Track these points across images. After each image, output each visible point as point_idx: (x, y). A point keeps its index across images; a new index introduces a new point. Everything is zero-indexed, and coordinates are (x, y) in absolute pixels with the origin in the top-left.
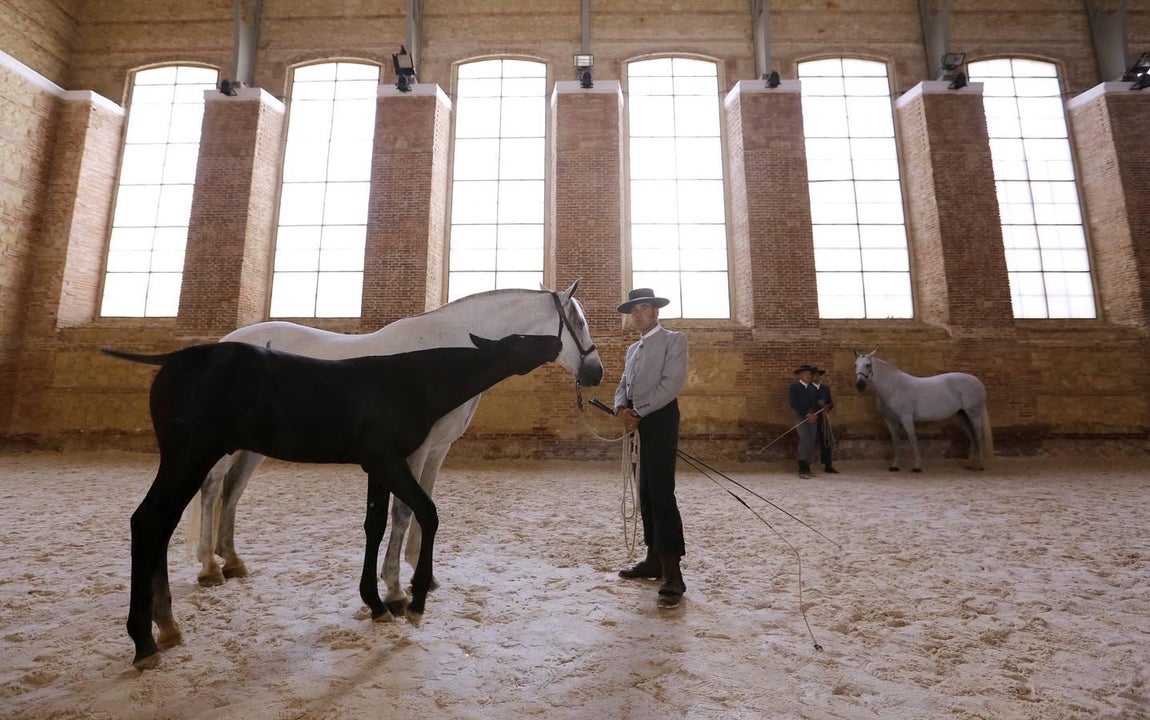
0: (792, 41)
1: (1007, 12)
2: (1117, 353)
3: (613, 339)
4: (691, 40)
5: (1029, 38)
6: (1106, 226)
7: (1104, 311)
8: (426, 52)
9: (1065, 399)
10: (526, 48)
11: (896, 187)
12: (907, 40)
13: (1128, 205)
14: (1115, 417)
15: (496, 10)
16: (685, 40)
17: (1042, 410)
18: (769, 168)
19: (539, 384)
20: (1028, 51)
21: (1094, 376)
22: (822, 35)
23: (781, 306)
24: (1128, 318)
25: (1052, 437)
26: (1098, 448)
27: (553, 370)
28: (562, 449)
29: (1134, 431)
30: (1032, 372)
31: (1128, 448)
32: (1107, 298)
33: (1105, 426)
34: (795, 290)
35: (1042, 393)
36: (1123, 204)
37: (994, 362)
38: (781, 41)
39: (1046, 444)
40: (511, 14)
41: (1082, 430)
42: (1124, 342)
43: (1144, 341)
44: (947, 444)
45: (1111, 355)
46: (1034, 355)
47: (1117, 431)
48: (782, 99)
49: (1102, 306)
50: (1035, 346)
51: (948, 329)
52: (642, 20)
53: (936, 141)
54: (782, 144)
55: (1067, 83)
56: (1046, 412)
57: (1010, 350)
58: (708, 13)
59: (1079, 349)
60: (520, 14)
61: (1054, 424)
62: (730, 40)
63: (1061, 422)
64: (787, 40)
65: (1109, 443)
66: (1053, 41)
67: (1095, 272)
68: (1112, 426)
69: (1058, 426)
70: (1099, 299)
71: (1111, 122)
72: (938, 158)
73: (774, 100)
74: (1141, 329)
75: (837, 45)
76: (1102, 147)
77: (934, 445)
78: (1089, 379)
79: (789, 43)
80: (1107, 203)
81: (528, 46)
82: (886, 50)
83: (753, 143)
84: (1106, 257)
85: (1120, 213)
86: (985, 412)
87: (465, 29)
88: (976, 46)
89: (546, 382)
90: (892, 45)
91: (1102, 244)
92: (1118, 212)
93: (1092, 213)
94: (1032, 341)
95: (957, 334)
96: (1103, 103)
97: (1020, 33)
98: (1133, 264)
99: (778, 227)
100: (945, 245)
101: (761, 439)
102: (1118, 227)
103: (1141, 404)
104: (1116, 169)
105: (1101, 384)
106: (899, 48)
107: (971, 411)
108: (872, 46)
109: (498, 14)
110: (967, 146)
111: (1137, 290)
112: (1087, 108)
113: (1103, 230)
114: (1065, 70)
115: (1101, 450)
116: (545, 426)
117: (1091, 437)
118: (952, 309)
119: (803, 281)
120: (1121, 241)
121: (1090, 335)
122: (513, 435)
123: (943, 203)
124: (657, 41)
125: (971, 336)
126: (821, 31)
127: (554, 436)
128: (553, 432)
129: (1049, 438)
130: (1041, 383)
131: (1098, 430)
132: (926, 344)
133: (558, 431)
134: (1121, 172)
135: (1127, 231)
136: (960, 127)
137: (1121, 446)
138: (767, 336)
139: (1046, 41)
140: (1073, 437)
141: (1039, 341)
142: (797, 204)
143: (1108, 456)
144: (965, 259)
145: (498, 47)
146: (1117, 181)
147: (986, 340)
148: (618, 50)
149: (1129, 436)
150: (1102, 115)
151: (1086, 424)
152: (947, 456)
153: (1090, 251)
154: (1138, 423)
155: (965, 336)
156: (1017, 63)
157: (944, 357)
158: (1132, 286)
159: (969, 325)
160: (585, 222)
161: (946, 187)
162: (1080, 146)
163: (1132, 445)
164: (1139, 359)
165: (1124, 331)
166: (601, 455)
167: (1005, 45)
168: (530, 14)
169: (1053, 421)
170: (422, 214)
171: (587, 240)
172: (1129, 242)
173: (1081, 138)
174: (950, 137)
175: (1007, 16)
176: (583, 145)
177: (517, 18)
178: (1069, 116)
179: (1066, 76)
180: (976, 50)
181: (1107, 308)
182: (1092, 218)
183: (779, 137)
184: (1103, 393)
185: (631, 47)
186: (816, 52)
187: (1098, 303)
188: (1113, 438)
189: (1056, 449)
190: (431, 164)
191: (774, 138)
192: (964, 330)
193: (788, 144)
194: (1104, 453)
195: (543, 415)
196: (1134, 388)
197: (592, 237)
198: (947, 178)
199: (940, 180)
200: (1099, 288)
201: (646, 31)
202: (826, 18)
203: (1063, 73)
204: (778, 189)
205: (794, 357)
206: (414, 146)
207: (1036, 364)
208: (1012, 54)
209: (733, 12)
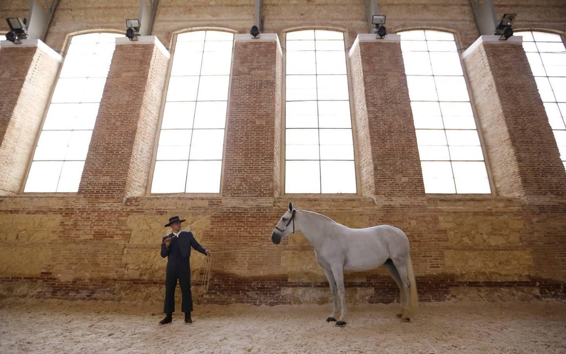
0: (282, 20)
1: (421, 5)
2: (506, 217)
3: (115, 205)
4: (219, 20)
5: (436, 18)
6: (492, 128)
7: (496, 188)
8: (53, 29)
9: (467, 253)
10: (116, 26)
11: (347, 105)
12: (357, 19)
13: (504, 111)
14: (507, 268)
15: (102, 6)
16: (215, 20)
17: (448, 262)
18: (248, 87)
19: (55, 238)
20: (435, 25)
21: (489, 234)
22: (302, 17)
23: (244, 180)
24: (513, 192)
25: (458, 285)
26: (496, 294)
27: (67, 228)
28: (59, 290)
29: (525, 279)
30: (439, 231)
31: (520, 293)
32: (497, 179)
33: (500, 275)
34: (256, 169)
35: (448, 248)
36: (501, 111)
37: (410, 224)
38: (276, 20)
39: (452, 290)
40: (111, 8)
41: (481, 279)
42: (510, 208)
43: (525, 208)
44: (371, 291)
45: (501, 218)
46: (441, 218)
47: (510, 279)
48: (262, 45)
49: (494, 184)
50: (441, 211)
51: (374, 197)
52: (190, 10)
53: (367, 70)
54: (259, 72)
55: (461, 43)
56: (452, 264)
57: (422, 214)
58: (231, 6)
59: (476, 214)
60: (116, 8)
61: (458, 274)
62: (244, 20)
63: (464, 272)
64: (280, 19)
65: (505, 290)
66: (451, 20)
67: (488, 161)
68: (505, 275)
69: (462, 275)
70: (492, 180)
71: (489, 60)
72: (368, 80)
73: (257, 46)
74: (523, 198)
75: (312, 22)
76: (484, 77)
77: (360, 292)
78: (485, 237)
79: (281, 21)
80: (491, 113)
81: (116, 25)
82: (343, 24)
83: (240, 72)
84: (494, 149)
85: (500, 117)
86: (410, 262)
87: (81, 16)
88: (402, 22)
89: (60, 237)
90: (347, 22)
91: (491, 141)
92: (498, 117)
93: (483, 121)
94: (439, 207)
95: (381, 201)
96: (483, 49)
97: (429, 16)
98: (512, 151)
99: (249, 125)
100: (372, 138)
101: (216, 285)
102: (500, 128)
103: (527, 257)
104: (494, 89)
105: (494, 241)
106: (351, 24)
107: (398, 260)
108: (334, 22)
109: (103, 8)
110: (389, 73)
111: (517, 170)
112: (474, 54)
113: (490, 131)
114: (459, 36)
115: (499, 296)
116: (51, 271)
117: (489, 284)
118: (377, 183)
119: (263, 162)
120: (502, 136)
121: (485, 203)
122: (25, 278)
123: (372, 109)
124: (198, 21)
125: (392, 203)
126: (302, 15)
127: (55, 279)
128: (56, 276)
129: (455, 286)
130: (447, 240)
131: (494, 279)
132: (356, 210)
133: (59, 275)
134: (498, 90)
135: (505, 129)
136: (385, 62)
137: (515, 292)
138: (231, 203)
139: (446, 20)
140: (474, 284)
141: (445, 207)
142: (265, 110)
143: (504, 301)
144: (387, 147)
145: (98, 25)
146: (496, 96)
147: (403, 207)
148: (172, 26)
149: (520, 284)
150: (482, 56)
151: (484, 274)
152: (371, 302)
153: (484, 147)
154: (527, 273)
155: (387, 203)
156: (428, 32)
157: (370, 219)
158: (513, 168)
159: (390, 195)
160: (114, 124)
161: (374, 98)
162: (472, 79)
163: (522, 291)
164: (523, 221)
165: (510, 200)
166: (88, 296)
167: (419, 22)
168: (122, 8)
169: (458, 271)
170: (6, 118)
171: (113, 135)
172: (507, 136)
173: (471, 74)
174: (377, 68)
175: (420, 6)
176: (124, 75)
177: (114, 10)
178: (463, 63)
179: (460, 39)
180: (401, 25)
181: (498, 185)
182: (483, 124)
183: (258, 68)
184: (497, 249)
185: (181, 24)
186: (297, 26)
187: (492, 182)
188: (507, 286)
189: (461, 296)
190: (21, 86)
191: (254, 69)
192: (386, 198)
193: (264, 72)
194: (500, 298)
195: (51, 263)
196: (521, 244)
197: (116, 133)
198: (375, 93)
199: (369, 94)
200: (492, 172)
201: (192, 15)
202: (306, 8)
203: (458, 37)
204: (252, 101)
205: (250, 219)
206: (15, 76)
207: (443, 225)
208: (424, 27)
209: (247, 5)
